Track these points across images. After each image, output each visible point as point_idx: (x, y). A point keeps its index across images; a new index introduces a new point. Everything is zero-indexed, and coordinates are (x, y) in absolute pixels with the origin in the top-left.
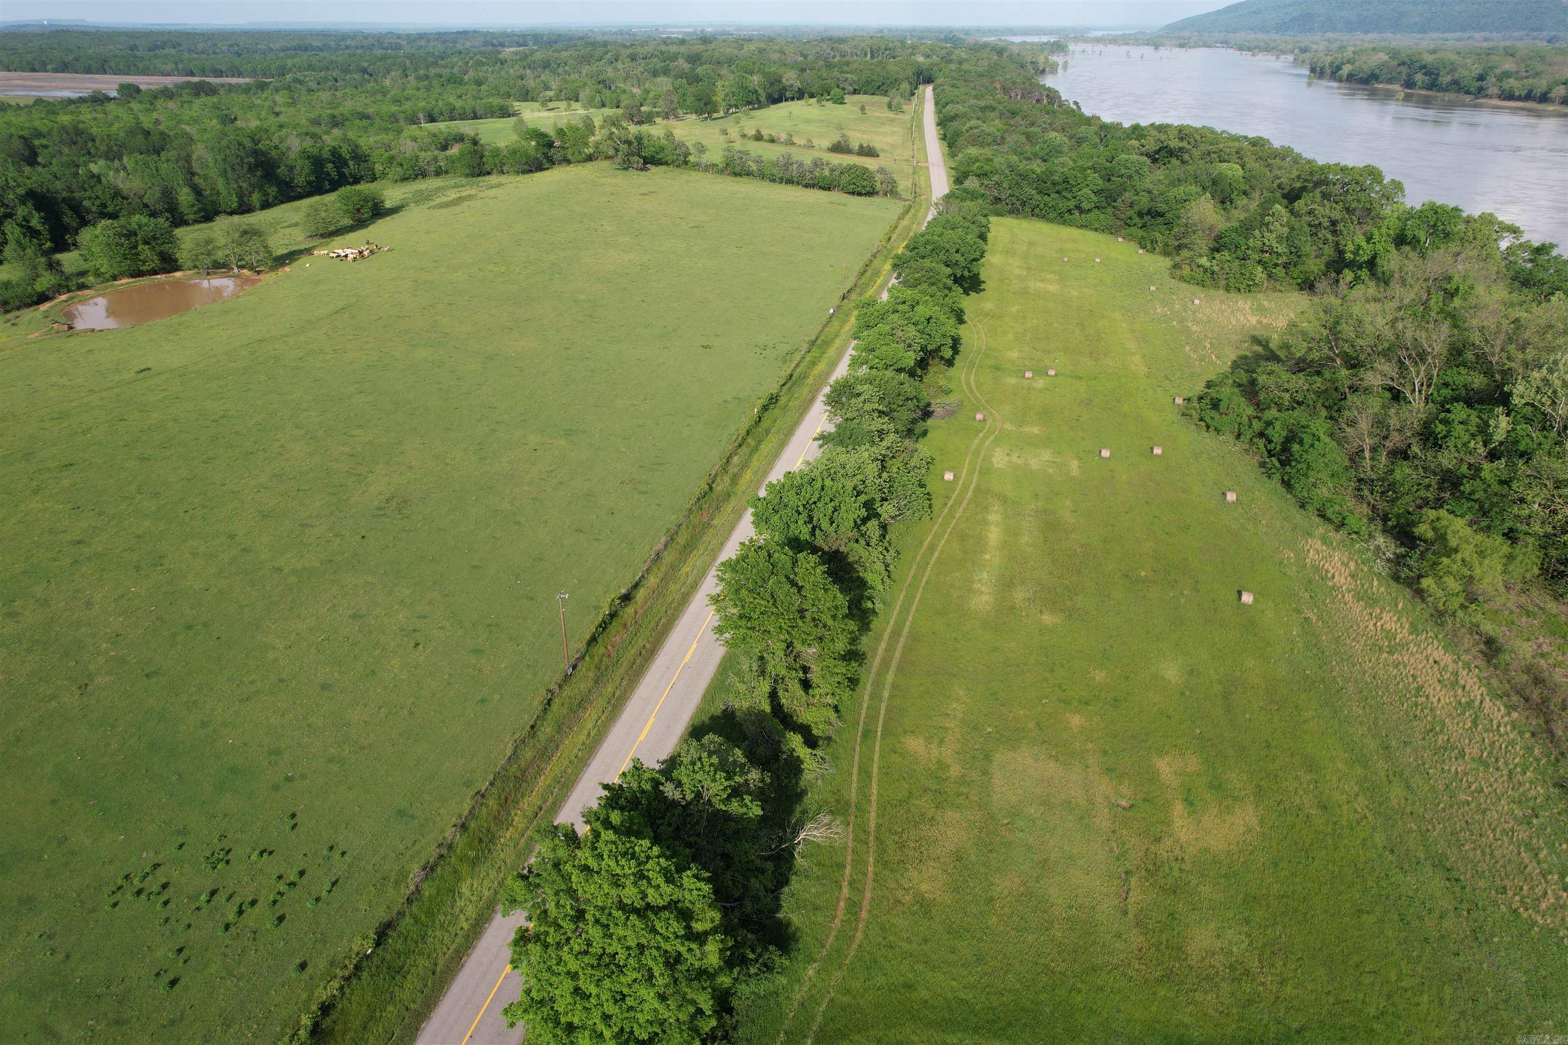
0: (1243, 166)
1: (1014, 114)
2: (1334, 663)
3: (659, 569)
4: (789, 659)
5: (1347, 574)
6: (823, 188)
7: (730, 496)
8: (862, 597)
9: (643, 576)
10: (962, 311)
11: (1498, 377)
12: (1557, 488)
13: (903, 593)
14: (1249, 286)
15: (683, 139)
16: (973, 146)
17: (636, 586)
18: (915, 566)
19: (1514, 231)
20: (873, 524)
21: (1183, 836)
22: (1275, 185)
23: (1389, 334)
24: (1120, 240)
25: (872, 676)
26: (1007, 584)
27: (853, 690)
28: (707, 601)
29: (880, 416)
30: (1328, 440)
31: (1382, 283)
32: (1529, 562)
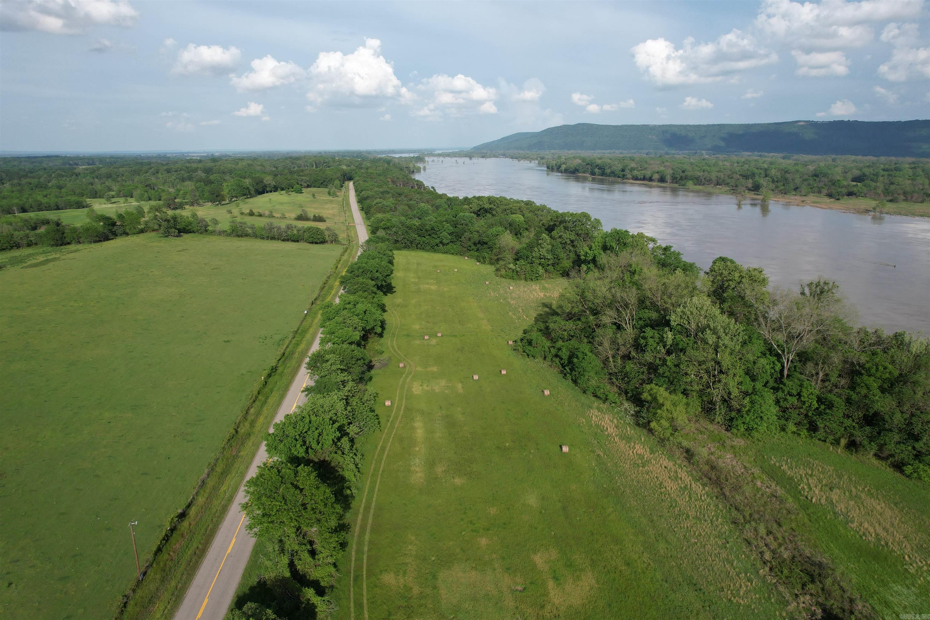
0: (523, 216)
1: (400, 195)
2: (617, 478)
3: (205, 491)
4: (299, 538)
5: (613, 426)
6: (294, 241)
7: (250, 435)
8: (343, 488)
9: (193, 498)
10: (384, 305)
11: (662, 312)
12: (700, 365)
13: (369, 480)
14: (537, 277)
15: (203, 217)
16: (379, 213)
17: (189, 506)
18: (374, 462)
19: (653, 240)
20: (345, 440)
21: (556, 601)
22: (541, 224)
23: (609, 296)
24: (466, 258)
25: (356, 538)
26: (431, 464)
27: (343, 551)
28: (239, 508)
29: (342, 372)
30: (590, 354)
31: (601, 270)
32: (696, 405)
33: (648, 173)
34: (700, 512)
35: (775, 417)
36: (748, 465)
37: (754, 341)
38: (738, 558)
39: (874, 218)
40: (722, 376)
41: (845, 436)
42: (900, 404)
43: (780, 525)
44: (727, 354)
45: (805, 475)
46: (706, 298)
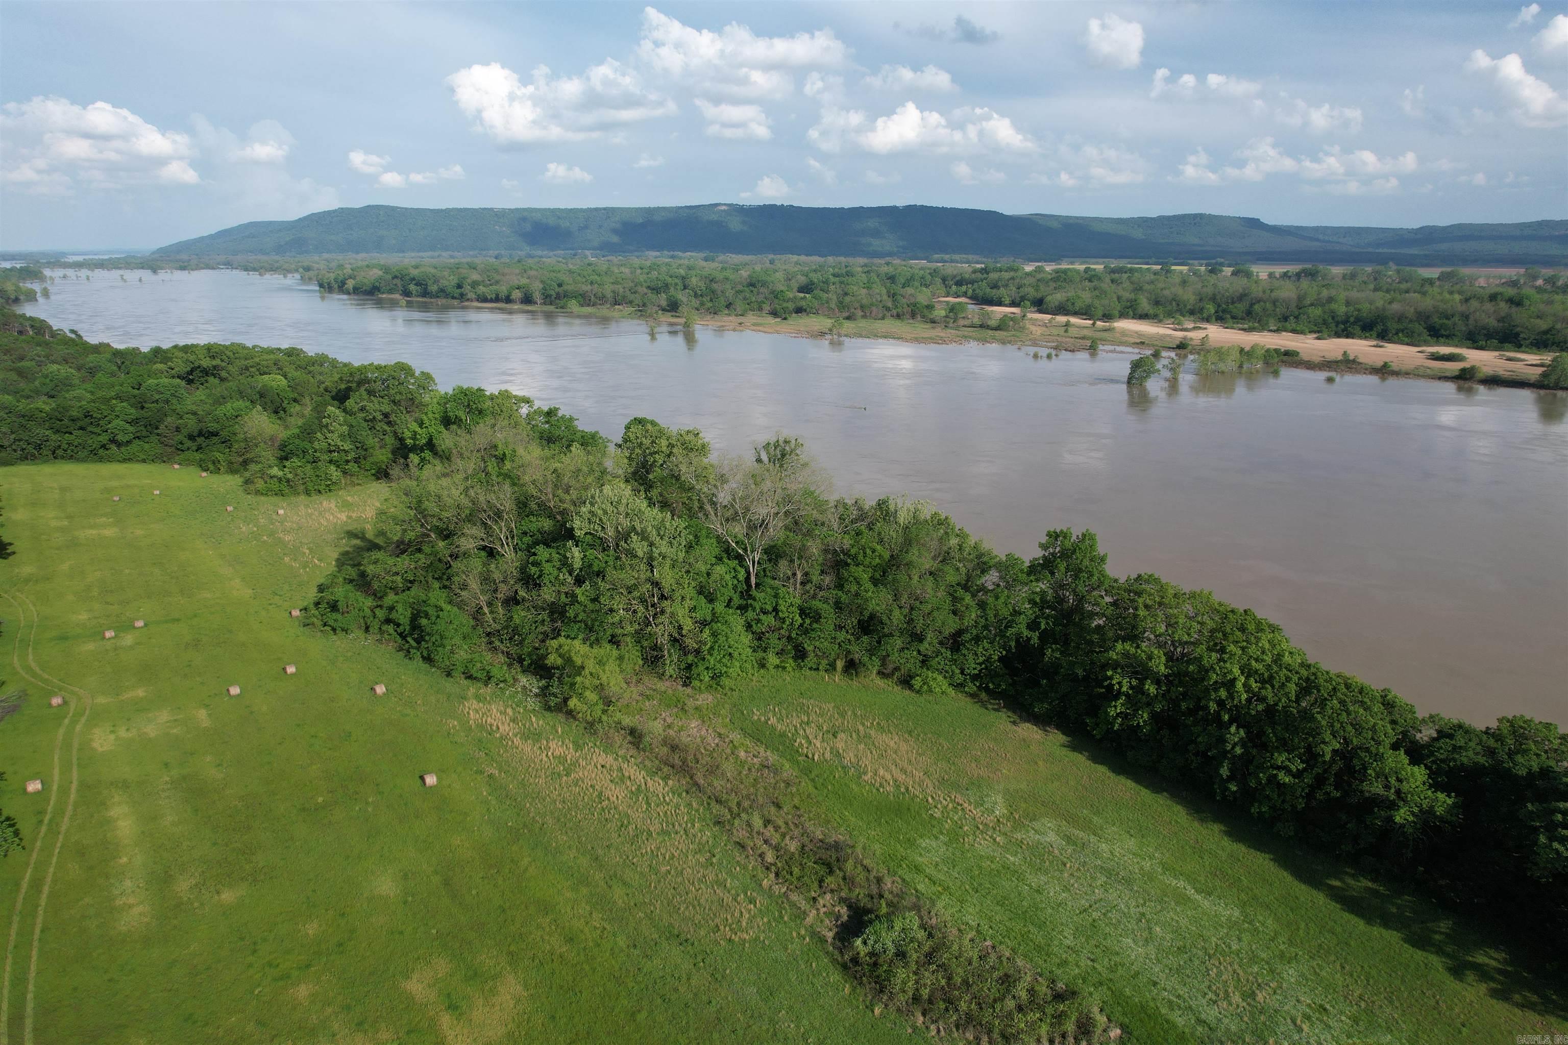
0: (285, 376)
2: (528, 805)
5: (508, 721)
11: (559, 518)
12: (630, 592)
14: (328, 486)
19: (527, 401)
22: (322, 389)
23: (465, 502)
24: (177, 466)
26: (161, 881)
30: (449, 607)
31: (445, 461)
32: (633, 655)
33: (503, 290)
34: (667, 822)
35: (748, 649)
36: (723, 731)
37: (703, 541)
38: (730, 873)
39: (832, 343)
40: (666, 603)
41: (841, 656)
42: (896, 598)
43: (778, 806)
44: (667, 567)
45: (801, 725)
46: (623, 486)
